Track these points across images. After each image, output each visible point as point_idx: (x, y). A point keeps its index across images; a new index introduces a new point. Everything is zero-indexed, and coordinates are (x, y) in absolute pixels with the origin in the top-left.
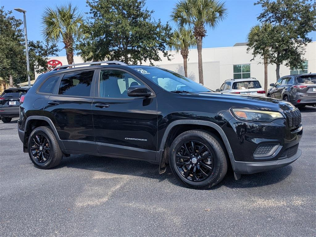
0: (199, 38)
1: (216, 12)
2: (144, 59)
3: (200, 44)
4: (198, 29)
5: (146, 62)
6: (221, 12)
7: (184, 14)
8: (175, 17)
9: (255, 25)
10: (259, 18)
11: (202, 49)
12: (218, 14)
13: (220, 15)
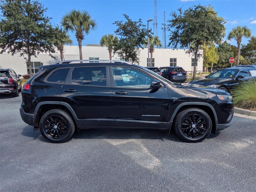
0: (80, 40)
1: (91, 24)
2: (45, 51)
3: (81, 44)
4: (79, 34)
5: (46, 53)
6: (93, 25)
7: (70, 24)
8: (64, 24)
9: (104, 35)
10: (115, 32)
11: (82, 46)
12: (91, 26)
13: (93, 27)
